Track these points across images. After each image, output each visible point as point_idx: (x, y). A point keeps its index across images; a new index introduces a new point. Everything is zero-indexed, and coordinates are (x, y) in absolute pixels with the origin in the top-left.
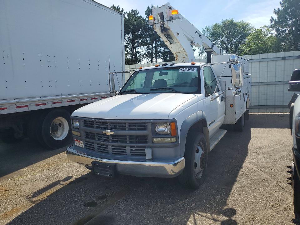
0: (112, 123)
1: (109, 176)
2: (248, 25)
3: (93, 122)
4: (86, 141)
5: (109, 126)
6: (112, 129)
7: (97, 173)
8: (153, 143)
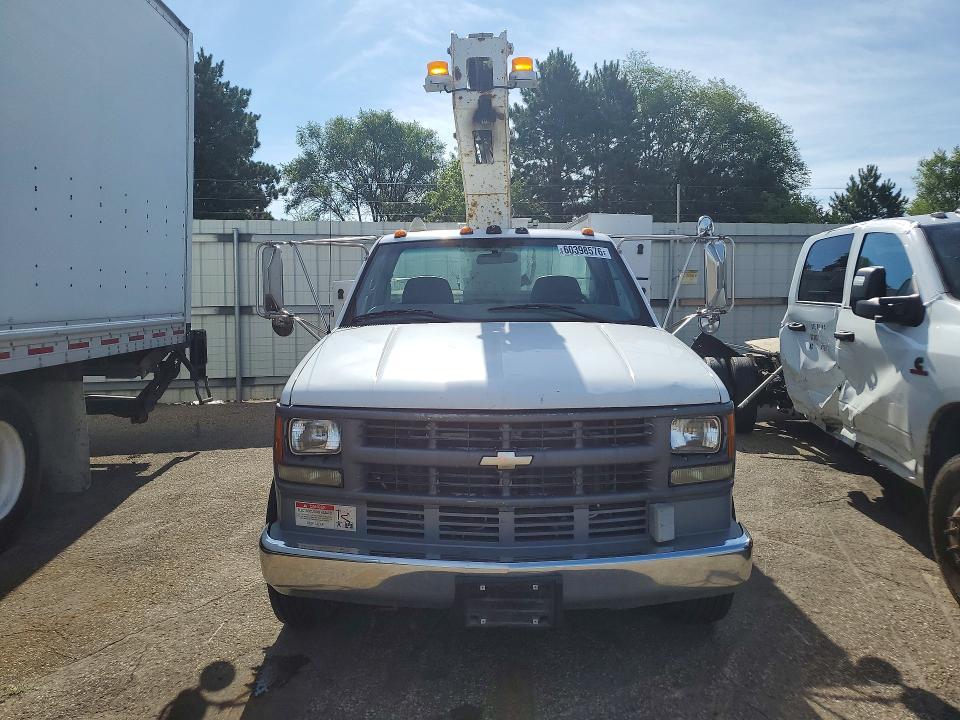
0: (514, 425)
1: (535, 622)
2: (430, 135)
3: (424, 423)
4: (370, 503)
5: (506, 436)
6: (517, 447)
7: (477, 618)
8: (671, 485)
